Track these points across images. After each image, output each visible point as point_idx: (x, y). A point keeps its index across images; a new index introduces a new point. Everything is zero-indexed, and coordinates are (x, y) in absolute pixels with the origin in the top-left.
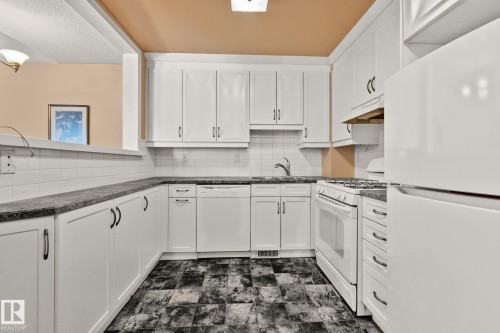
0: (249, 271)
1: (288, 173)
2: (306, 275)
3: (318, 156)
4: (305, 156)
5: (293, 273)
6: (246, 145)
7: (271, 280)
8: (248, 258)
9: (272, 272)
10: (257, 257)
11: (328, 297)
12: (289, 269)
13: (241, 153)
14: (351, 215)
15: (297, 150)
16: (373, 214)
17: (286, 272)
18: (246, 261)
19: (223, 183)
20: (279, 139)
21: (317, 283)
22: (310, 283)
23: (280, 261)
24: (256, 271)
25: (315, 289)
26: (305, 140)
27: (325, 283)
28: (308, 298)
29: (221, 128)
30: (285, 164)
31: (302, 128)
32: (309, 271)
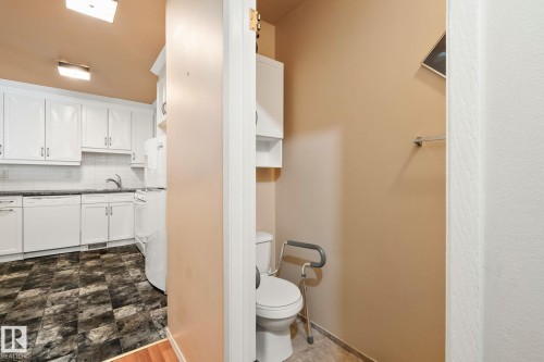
1: (119, 185)
6: (78, 164)
8: (78, 252)
10: (87, 249)
13: (75, 170)
15: (129, 169)
18: (76, 254)
29: (50, 149)
30: (116, 179)
31: (130, 153)
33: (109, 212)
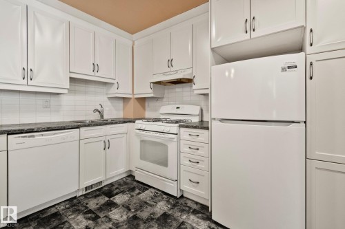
0: (86, 208)
1: (102, 116)
2: (133, 189)
3: (120, 104)
4: (111, 103)
5: (123, 192)
6: (66, 91)
7: (111, 205)
8: (75, 197)
9: (107, 199)
10: (84, 193)
11: (155, 196)
12: (117, 190)
13: (53, 99)
14: (175, 140)
15: (106, 98)
16: (190, 137)
17: (117, 194)
18: (75, 201)
19: (49, 129)
20: (92, 88)
21: (143, 192)
22: (139, 194)
23: (106, 188)
24: (93, 204)
25: (146, 195)
26: (117, 91)
27: (148, 189)
28: (146, 202)
29: (35, 71)
30: (99, 109)
31: (115, 82)
32: (132, 186)
33: (107, 146)
